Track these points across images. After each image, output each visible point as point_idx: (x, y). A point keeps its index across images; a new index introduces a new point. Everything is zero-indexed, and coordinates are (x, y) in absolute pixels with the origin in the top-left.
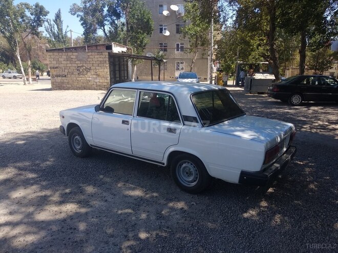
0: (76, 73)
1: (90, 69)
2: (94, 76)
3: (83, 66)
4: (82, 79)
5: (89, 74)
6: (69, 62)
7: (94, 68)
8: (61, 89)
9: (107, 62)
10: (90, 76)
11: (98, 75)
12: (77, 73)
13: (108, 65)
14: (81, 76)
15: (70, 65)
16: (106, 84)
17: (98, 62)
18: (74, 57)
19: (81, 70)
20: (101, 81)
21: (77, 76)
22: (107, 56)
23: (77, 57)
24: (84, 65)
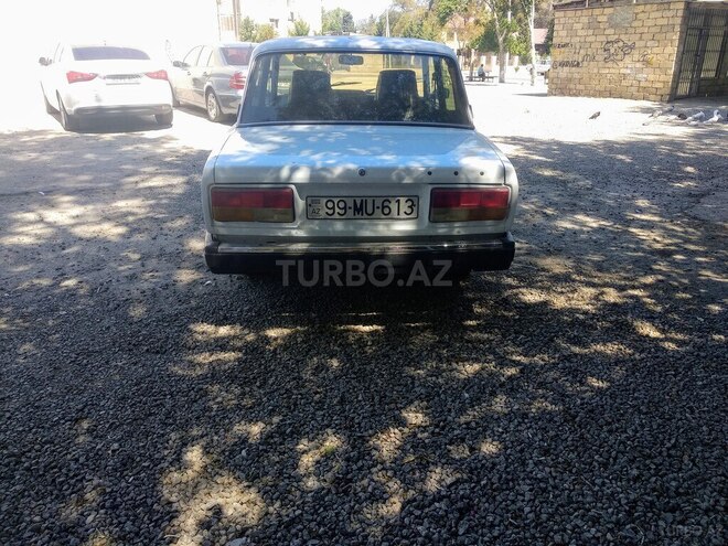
0: (601, 56)
1: (632, 47)
2: (638, 65)
3: (617, 41)
4: (611, 71)
5: (628, 59)
6: (591, 32)
7: (642, 43)
8: (563, 94)
9: (678, 29)
10: (628, 66)
11: (647, 63)
12: (602, 58)
13: (676, 37)
14: (610, 64)
15: (592, 39)
16: (660, 85)
17: (653, 30)
18: (604, 19)
19: (612, 51)
20: (651, 77)
21: (600, 64)
22: (680, 13)
23: (610, 18)
24: (622, 37)
